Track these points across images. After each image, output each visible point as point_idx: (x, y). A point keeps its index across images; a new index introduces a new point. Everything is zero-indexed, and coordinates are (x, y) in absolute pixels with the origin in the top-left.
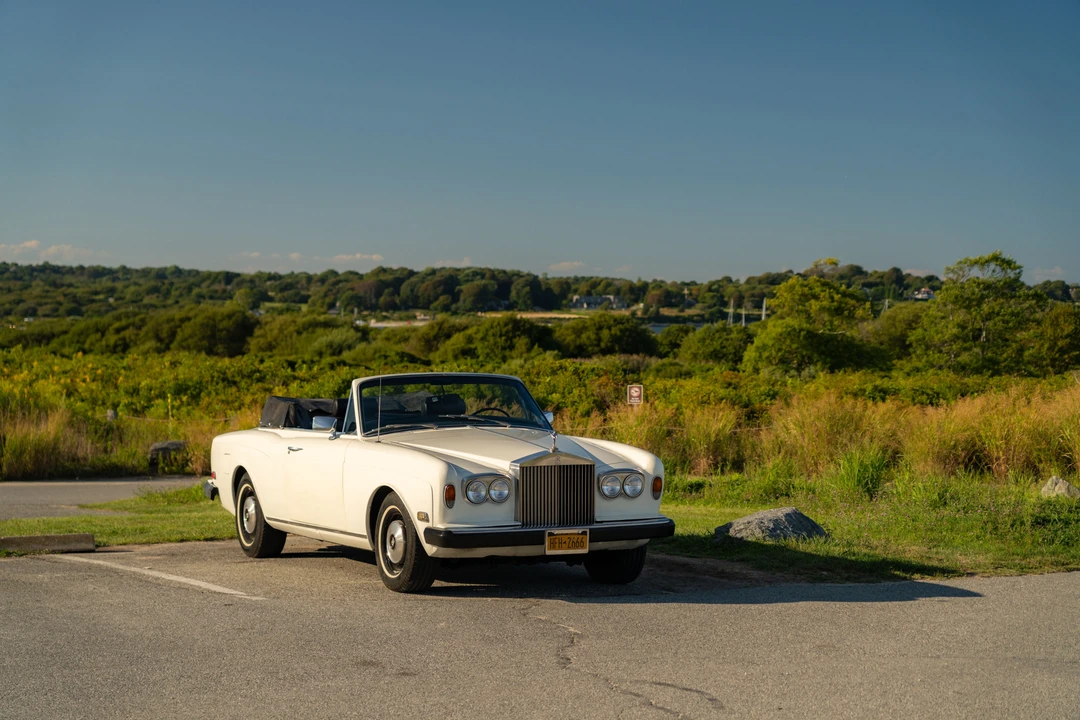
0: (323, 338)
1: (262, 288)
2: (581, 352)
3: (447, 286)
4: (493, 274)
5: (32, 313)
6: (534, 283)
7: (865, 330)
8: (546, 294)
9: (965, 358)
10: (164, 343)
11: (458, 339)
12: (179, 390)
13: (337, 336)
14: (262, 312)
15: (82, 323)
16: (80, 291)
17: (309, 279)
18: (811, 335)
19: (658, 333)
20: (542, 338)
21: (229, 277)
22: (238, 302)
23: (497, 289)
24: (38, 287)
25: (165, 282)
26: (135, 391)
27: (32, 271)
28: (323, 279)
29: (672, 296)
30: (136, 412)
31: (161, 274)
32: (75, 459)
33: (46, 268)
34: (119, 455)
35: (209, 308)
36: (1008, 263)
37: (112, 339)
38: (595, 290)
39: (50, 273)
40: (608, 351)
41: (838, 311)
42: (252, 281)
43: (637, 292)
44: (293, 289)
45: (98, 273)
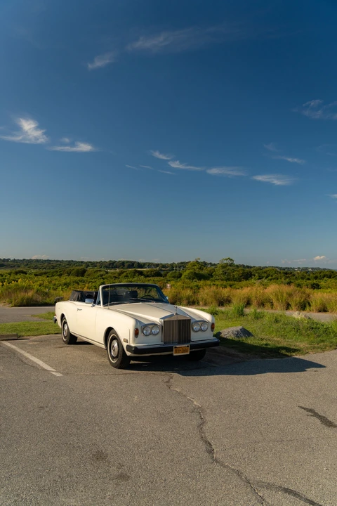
0: (99, 273)
1: (88, 264)
2: (148, 276)
3: (123, 264)
4: (131, 262)
5: (45, 269)
6: (139, 263)
7: (204, 272)
8: (141, 265)
9: (223, 278)
10: (69, 274)
11: (125, 274)
12: (65, 284)
13: (102, 273)
14: (88, 269)
15: (52, 270)
16: (54, 265)
17: (97, 262)
18: (195, 273)
19: (162, 273)
20: (141, 273)
21: (82, 262)
22: (84, 266)
23: (132, 264)
24: (46, 264)
25: (70, 263)
26: (55, 284)
27: (45, 261)
28: (99, 263)
29: (164, 266)
30: (55, 289)
31: (69, 262)
32: (37, 301)
33: (48, 260)
34: (48, 300)
35: (78, 268)
36: (231, 260)
37: (59, 273)
38: (150, 265)
39: (49, 261)
40: (153, 276)
41: (200, 268)
42: (86, 263)
43: (157, 265)
44: (94, 264)
45: (58, 261)
